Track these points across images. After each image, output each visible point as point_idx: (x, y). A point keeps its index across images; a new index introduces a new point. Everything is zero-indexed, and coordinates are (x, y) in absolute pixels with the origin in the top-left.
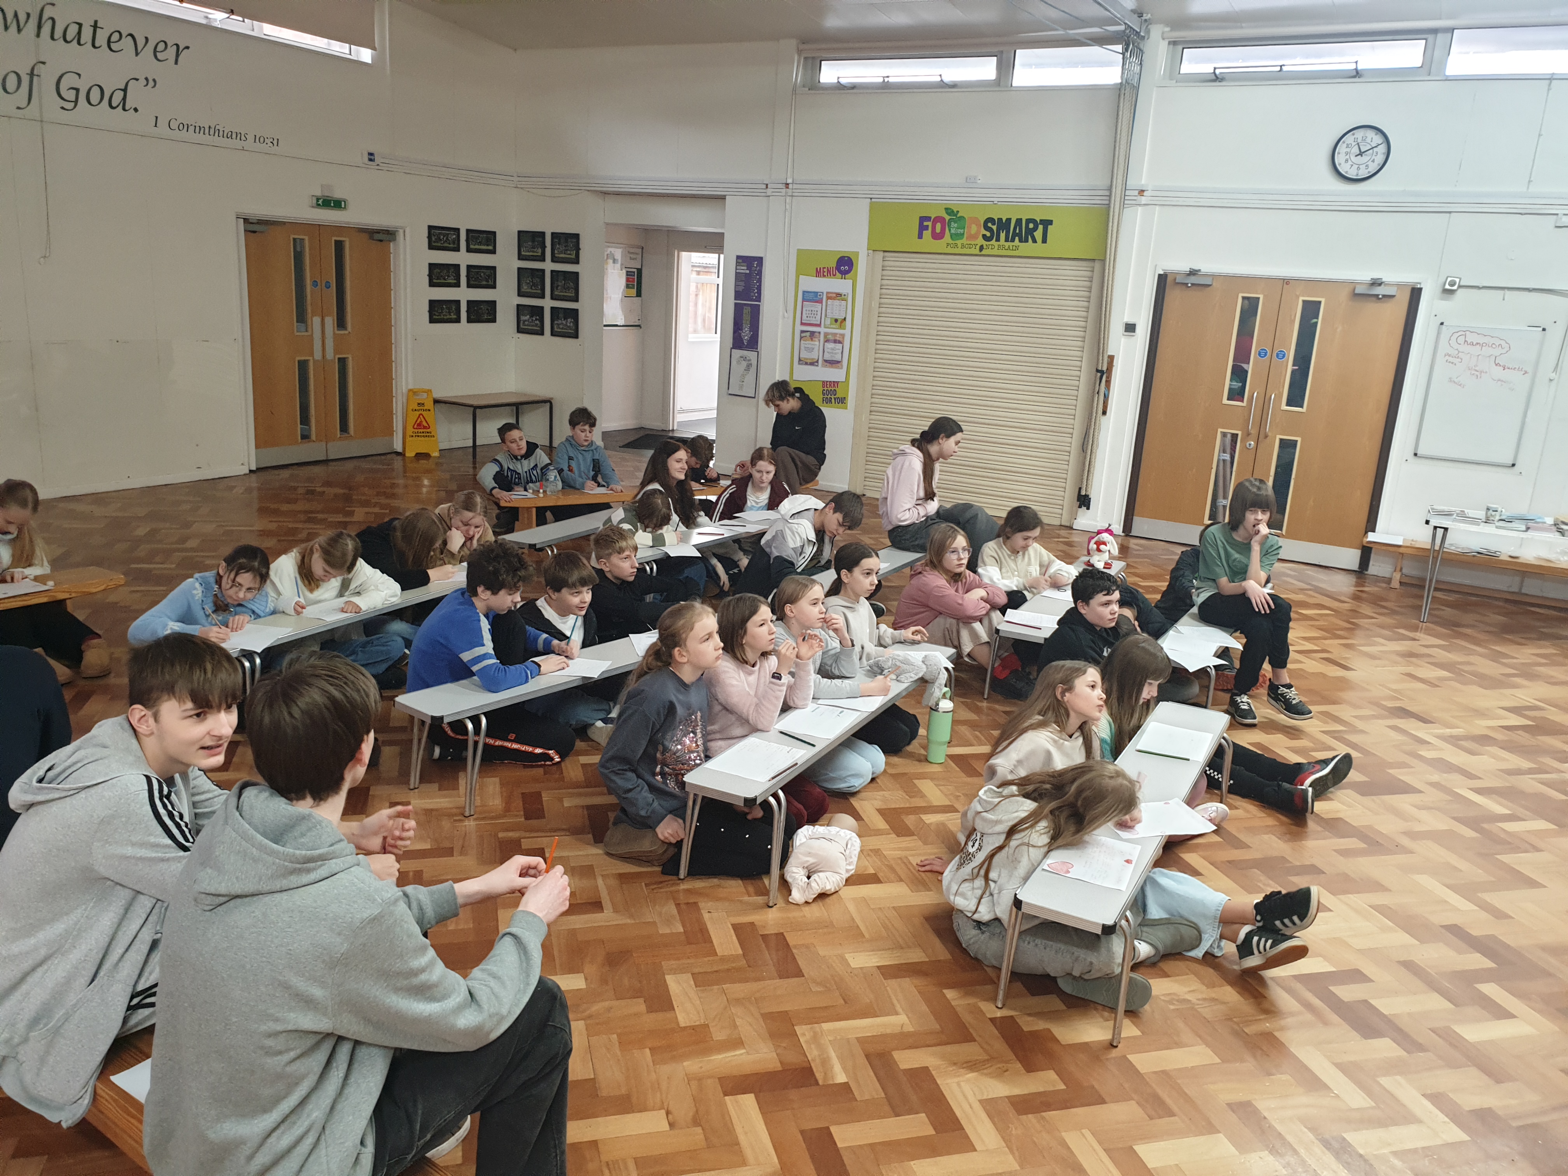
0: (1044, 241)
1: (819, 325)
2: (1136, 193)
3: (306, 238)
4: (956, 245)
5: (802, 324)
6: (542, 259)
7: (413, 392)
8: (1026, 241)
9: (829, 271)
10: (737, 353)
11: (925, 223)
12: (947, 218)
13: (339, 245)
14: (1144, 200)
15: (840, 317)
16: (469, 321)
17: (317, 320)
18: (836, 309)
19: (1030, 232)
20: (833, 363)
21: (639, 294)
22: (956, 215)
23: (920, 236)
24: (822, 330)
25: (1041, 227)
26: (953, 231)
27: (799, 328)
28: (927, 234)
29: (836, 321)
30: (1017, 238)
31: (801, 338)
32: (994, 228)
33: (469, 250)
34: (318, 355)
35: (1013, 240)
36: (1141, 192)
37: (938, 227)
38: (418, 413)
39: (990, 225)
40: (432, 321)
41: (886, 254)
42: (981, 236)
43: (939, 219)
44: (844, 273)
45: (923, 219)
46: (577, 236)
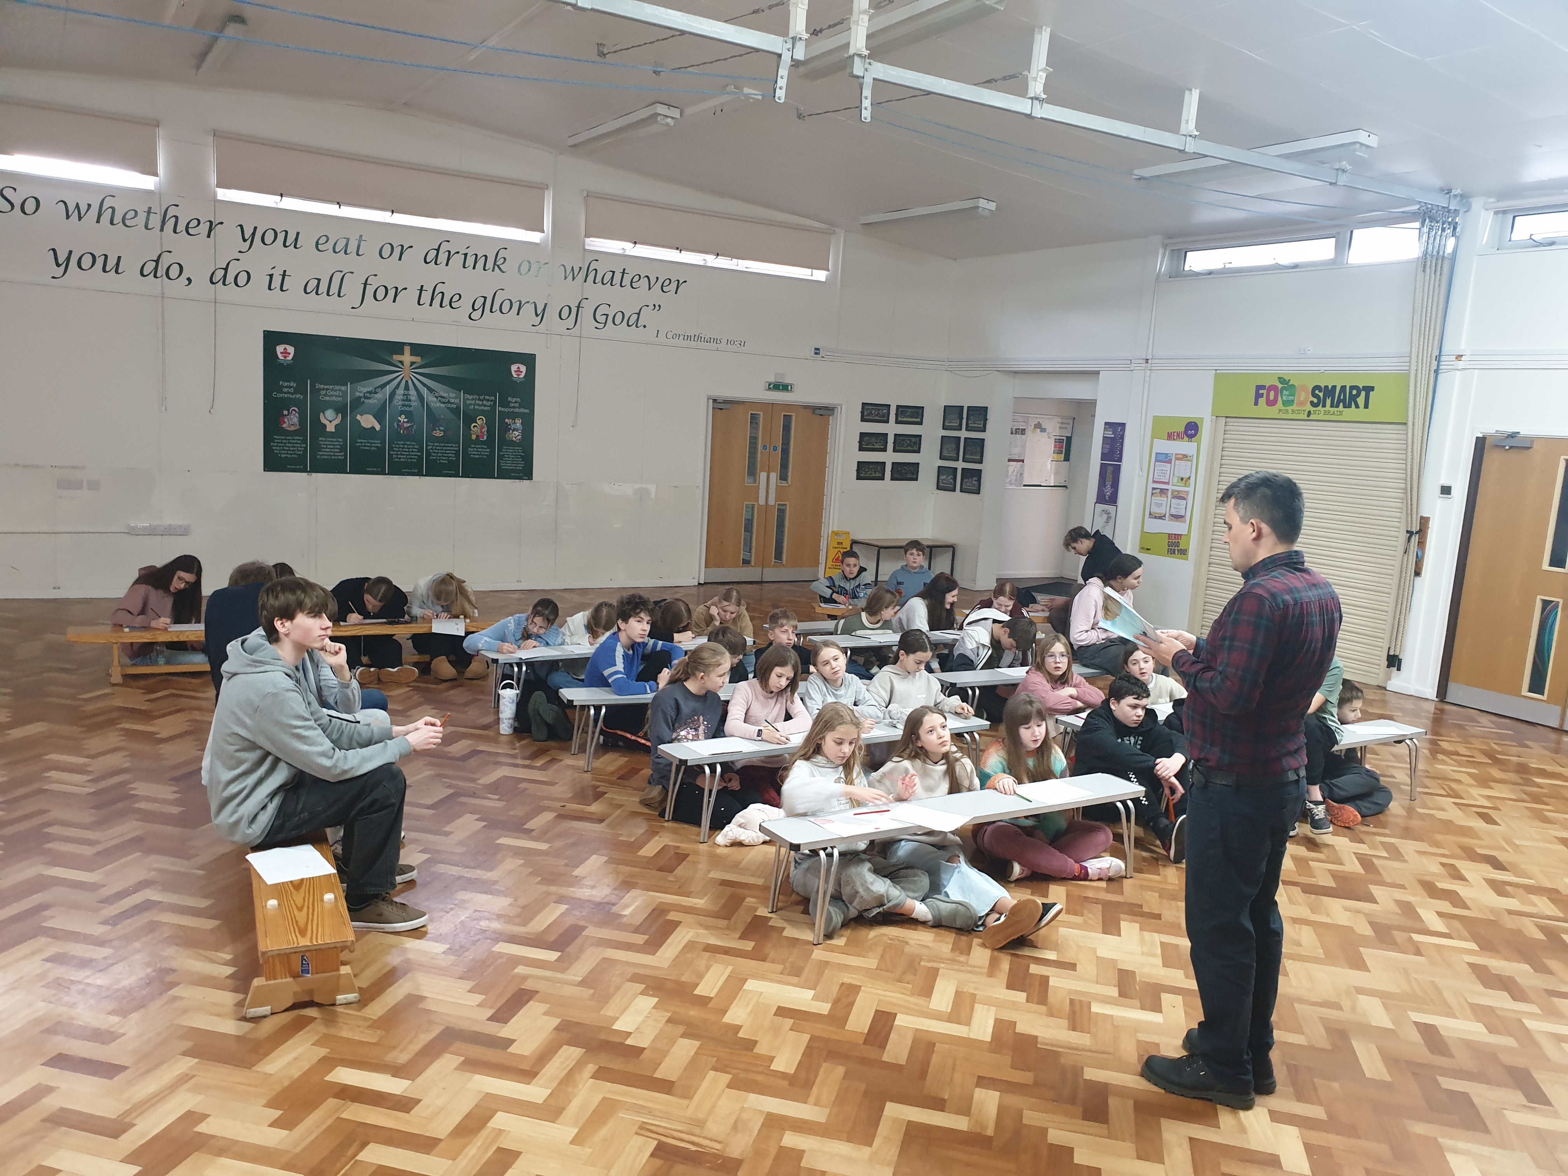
0: (1366, 406)
1: (1168, 483)
2: (1454, 358)
3: (761, 413)
4: (1287, 411)
5: (1154, 482)
6: (959, 428)
7: (836, 534)
8: (1350, 407)
9: (1178, 435)
10: (1101, 507)
11: (1261, 392)
12: (1280, 386)
13: (788, 418)
14: (1461, 364)
15: (1186, 476)
16: (893, 478)
17: (763, 475)
18: (1182, 469)
19: (1353, 398)
20: (1177, 517)
21: (1067, 458)
22: (1287, 384)
23: (1256, 404)
24: (1170, 487)
25: (1363, 393)
26: (1285, 398)
27: (1151, 485)
28: (1262, 401)
29: (1182, 479)
30: (1341, 404)
31: (1152, 494)
32: (1321, 394)
33: (897, 422)
34: (762, 501)
35: (1337, 406)
36: (1459, 357)
37: (1272, 393)
38: (837, 550)
39: (1317, 392)
40: (859, 478)
41: (1228, 420)
42: (1309, 403)
43: (1273, 388)
44: (1191, 437)
45: (1259, 388)
46: (985, 409)
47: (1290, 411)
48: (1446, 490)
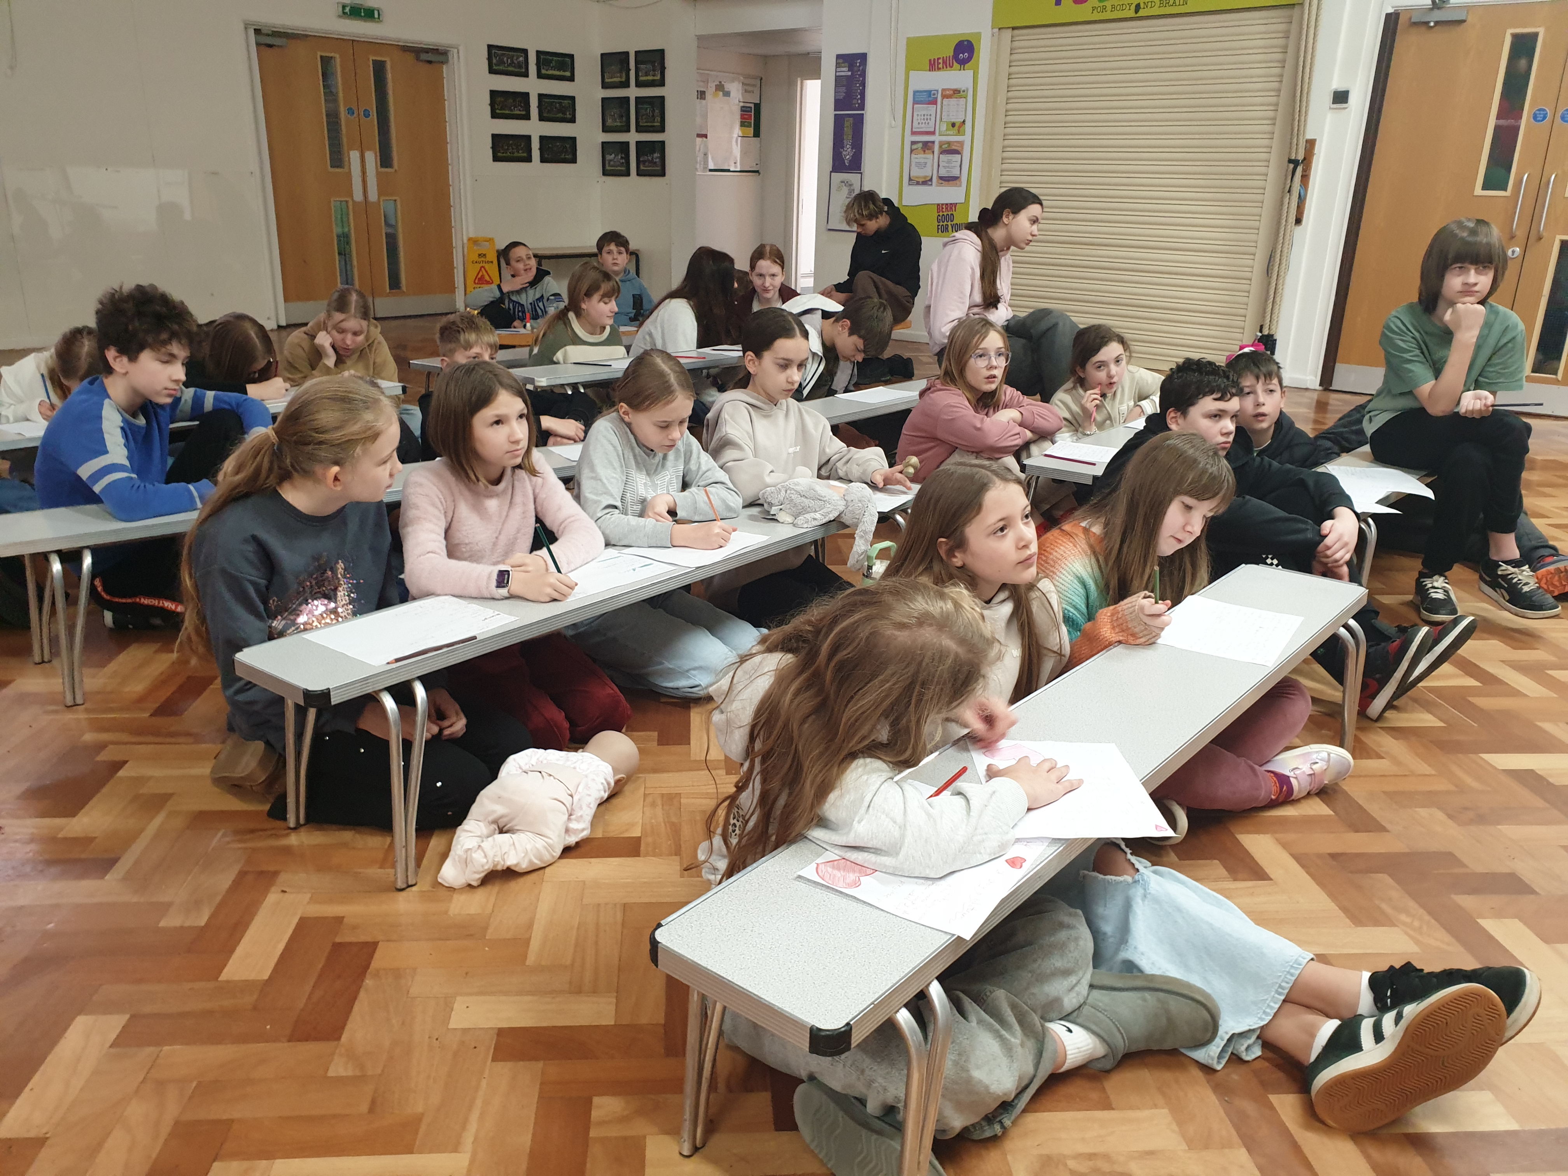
1: (933, 133)
3: (337, 56)
4: (1104, 8)
5: (913, 133)
6: (626, 84)
7: (474, 241)
9: (944, 62)
10: (838, 177)
13: (379, 69)
15: (958, 120)
16: (543, 160)
17: (354, 155)
18: (953, 110)
20: (949, 180)
21: (757, 134)
24: (937, 138)
27: (909, 138)
29: (953, 125)
31: (912, 151)
33: (540, 76)
34: (358, 196)
38: (478, 266)
40: (496, 159)
41: (1016, 32)
44: (963, 63)
46: (661, 52)
47: (1109, 8)
48: (1341, 97)
